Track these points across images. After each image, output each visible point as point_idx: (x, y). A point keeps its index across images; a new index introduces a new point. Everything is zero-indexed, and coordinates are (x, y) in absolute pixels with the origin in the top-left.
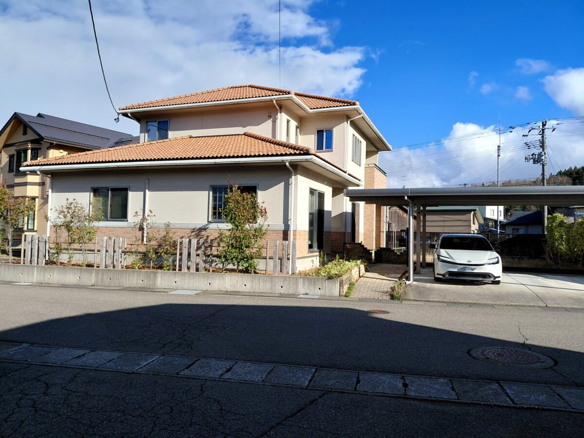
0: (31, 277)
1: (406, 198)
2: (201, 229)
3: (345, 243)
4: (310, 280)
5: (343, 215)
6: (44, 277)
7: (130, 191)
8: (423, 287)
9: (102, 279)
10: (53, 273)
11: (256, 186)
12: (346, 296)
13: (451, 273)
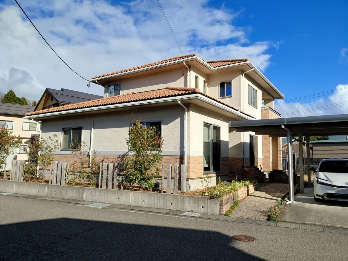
0: (12, 189)
1: (283, 127)
2: (124, 156)
3: (243, 167)
4: (194, 199)
5: (241, 145)
6: (19, 189)
7: (83, 130)
8: (302, 208)
9: (51, 193)
10: (24, 187)
11: (160, 122)
12: (225, 215)
13: (329, 195)
